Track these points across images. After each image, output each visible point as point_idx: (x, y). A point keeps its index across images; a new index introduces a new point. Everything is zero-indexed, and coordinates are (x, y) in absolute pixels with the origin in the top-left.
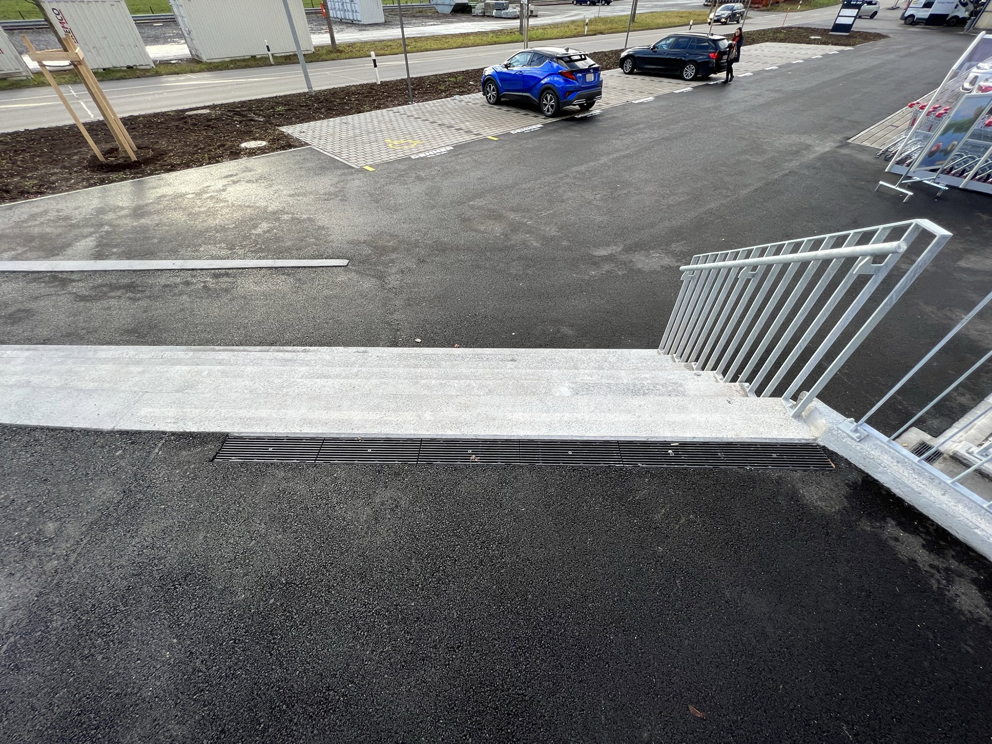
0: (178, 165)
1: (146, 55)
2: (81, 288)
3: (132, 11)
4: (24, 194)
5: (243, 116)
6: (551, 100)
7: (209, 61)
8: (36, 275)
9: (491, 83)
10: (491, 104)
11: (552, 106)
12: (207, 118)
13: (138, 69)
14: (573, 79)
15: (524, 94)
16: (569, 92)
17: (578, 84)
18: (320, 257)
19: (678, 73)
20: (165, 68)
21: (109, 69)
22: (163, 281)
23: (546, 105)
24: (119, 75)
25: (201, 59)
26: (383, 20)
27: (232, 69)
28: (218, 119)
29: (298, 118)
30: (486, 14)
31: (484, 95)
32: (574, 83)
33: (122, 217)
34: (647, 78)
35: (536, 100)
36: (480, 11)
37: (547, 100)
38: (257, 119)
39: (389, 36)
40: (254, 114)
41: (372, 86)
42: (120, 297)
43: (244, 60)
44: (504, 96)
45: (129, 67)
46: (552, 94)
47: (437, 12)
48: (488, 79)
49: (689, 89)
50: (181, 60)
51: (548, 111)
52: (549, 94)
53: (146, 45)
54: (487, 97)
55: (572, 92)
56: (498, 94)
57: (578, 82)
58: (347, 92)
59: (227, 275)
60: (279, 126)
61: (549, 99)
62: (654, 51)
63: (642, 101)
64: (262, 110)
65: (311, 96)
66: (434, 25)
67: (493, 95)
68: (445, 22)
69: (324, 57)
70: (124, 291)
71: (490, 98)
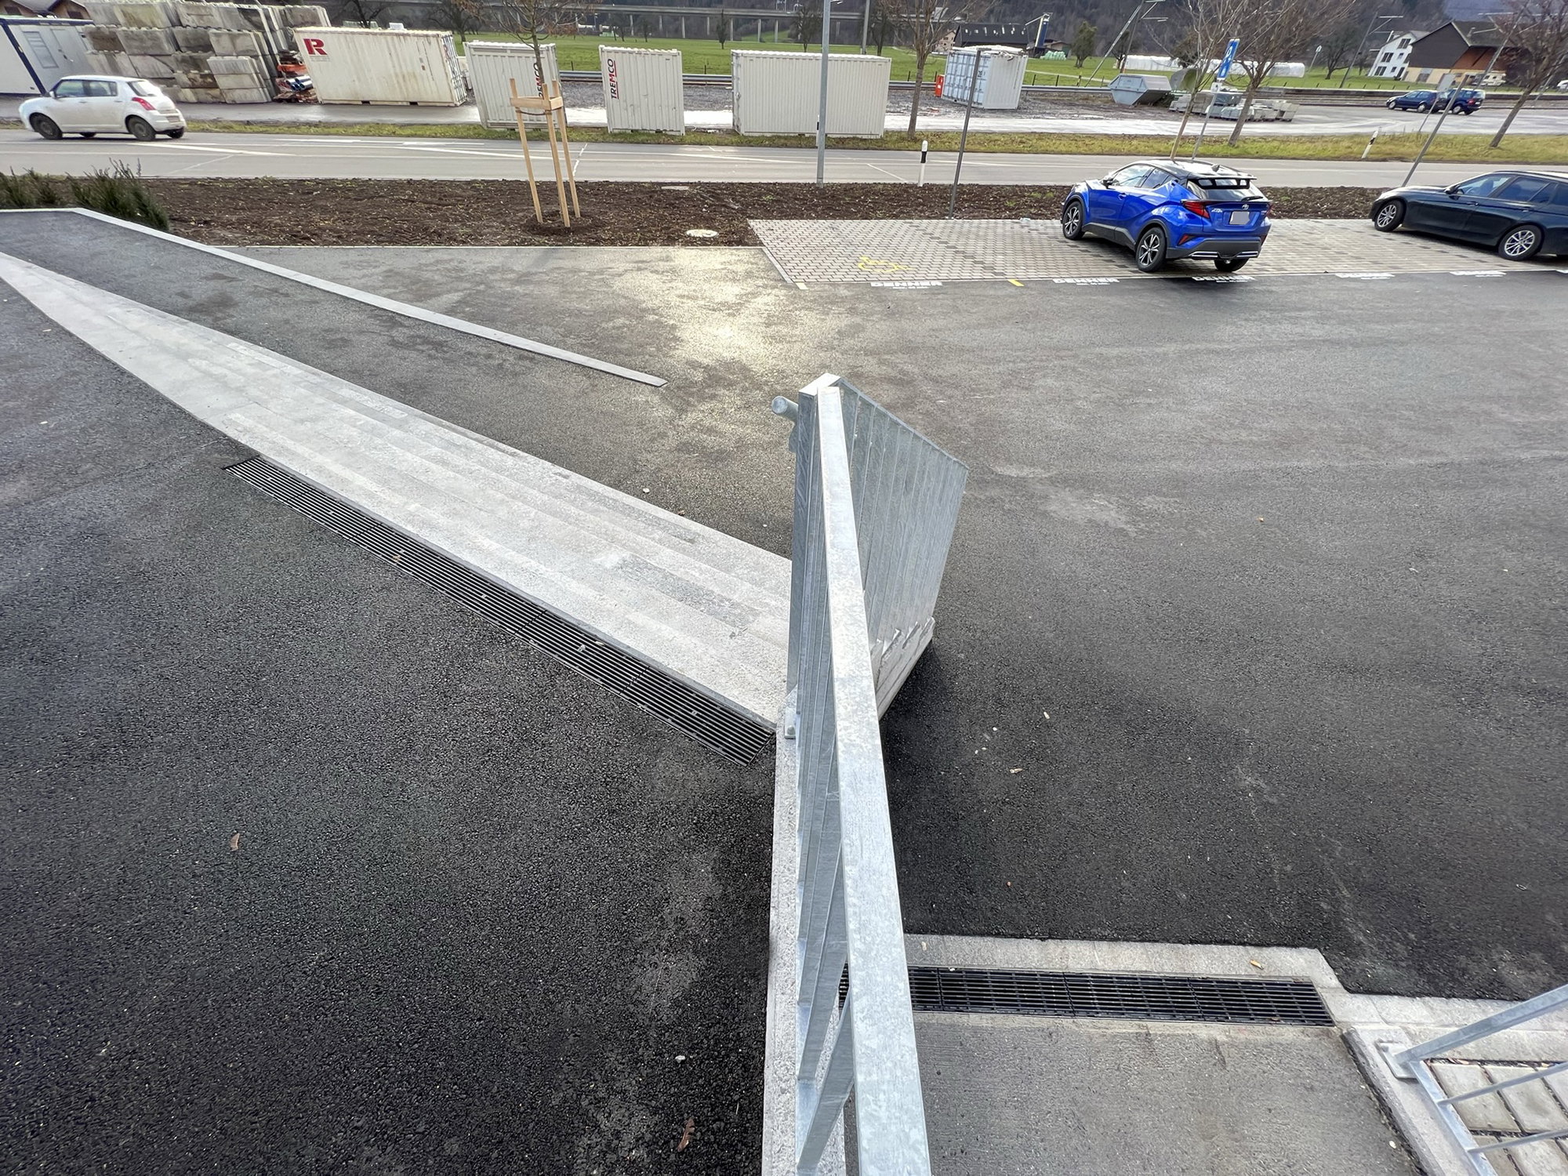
0: (604, 240)
1: (682, 118)
2: (399, 334)
3: (685, 69)
4: (452, 240)
5: (719, 199)
6: (1154, 244)
7: (747, 134)
8: (380, 313)
9: (1076, 206)
10: (1067, 238)
11: (1153, 254)
12: (678, 195)
13: (666, 135)
14: (1202, 216)
15: (1119, 229)
16: (1190, 235)
17: (1210, 225)
18: (642, 370)
19: (1493, 243)
20: (700, 137)
21: (637, 131)
22: (471, 348)
23: (1145, 250)
24: (641, 138)
25: (739, 130)
26: (1015, 106)
27: (765, 146)
28: (689, 198)
29: (782, 212)
30: (1194, 110)
31: (1062, 222)
32: (1203, 223)
33: (505, 280)
34: (1418, 243)
35: (1133, 241)
36: (1185, 105)
37: (1148, 243)
38: (732, 206)
39: (1007, 127)
40: (733, 199)
41: (906, 188)
42: (423, 351)
43: (786, 138)
44: (1090, 228)
45: (658, 132)
46: (1159, 235)
47: (1114, 101)
48: (1076, 199)
49: (1497, 273)
50: (719, 130)
51: (1145, 260)
52: (1155, 233)
53: (686, 109)
54: (1064, 226)
55: (1196, 237)
56: (1081, 224)
57: (1211, 221)
58: (867, 189)
59: (532, 359)
60: (752, 218)
61: (1151, 242)
62: (1452, 198)
63: (1360, 275)
64: (745, 197)
65: (818, 189)
66: (1092, 119)
67: (1074, 225)
68: (1112, 117)
69: (889, 145)
70: (431, 347)
71: (1068, 228)
